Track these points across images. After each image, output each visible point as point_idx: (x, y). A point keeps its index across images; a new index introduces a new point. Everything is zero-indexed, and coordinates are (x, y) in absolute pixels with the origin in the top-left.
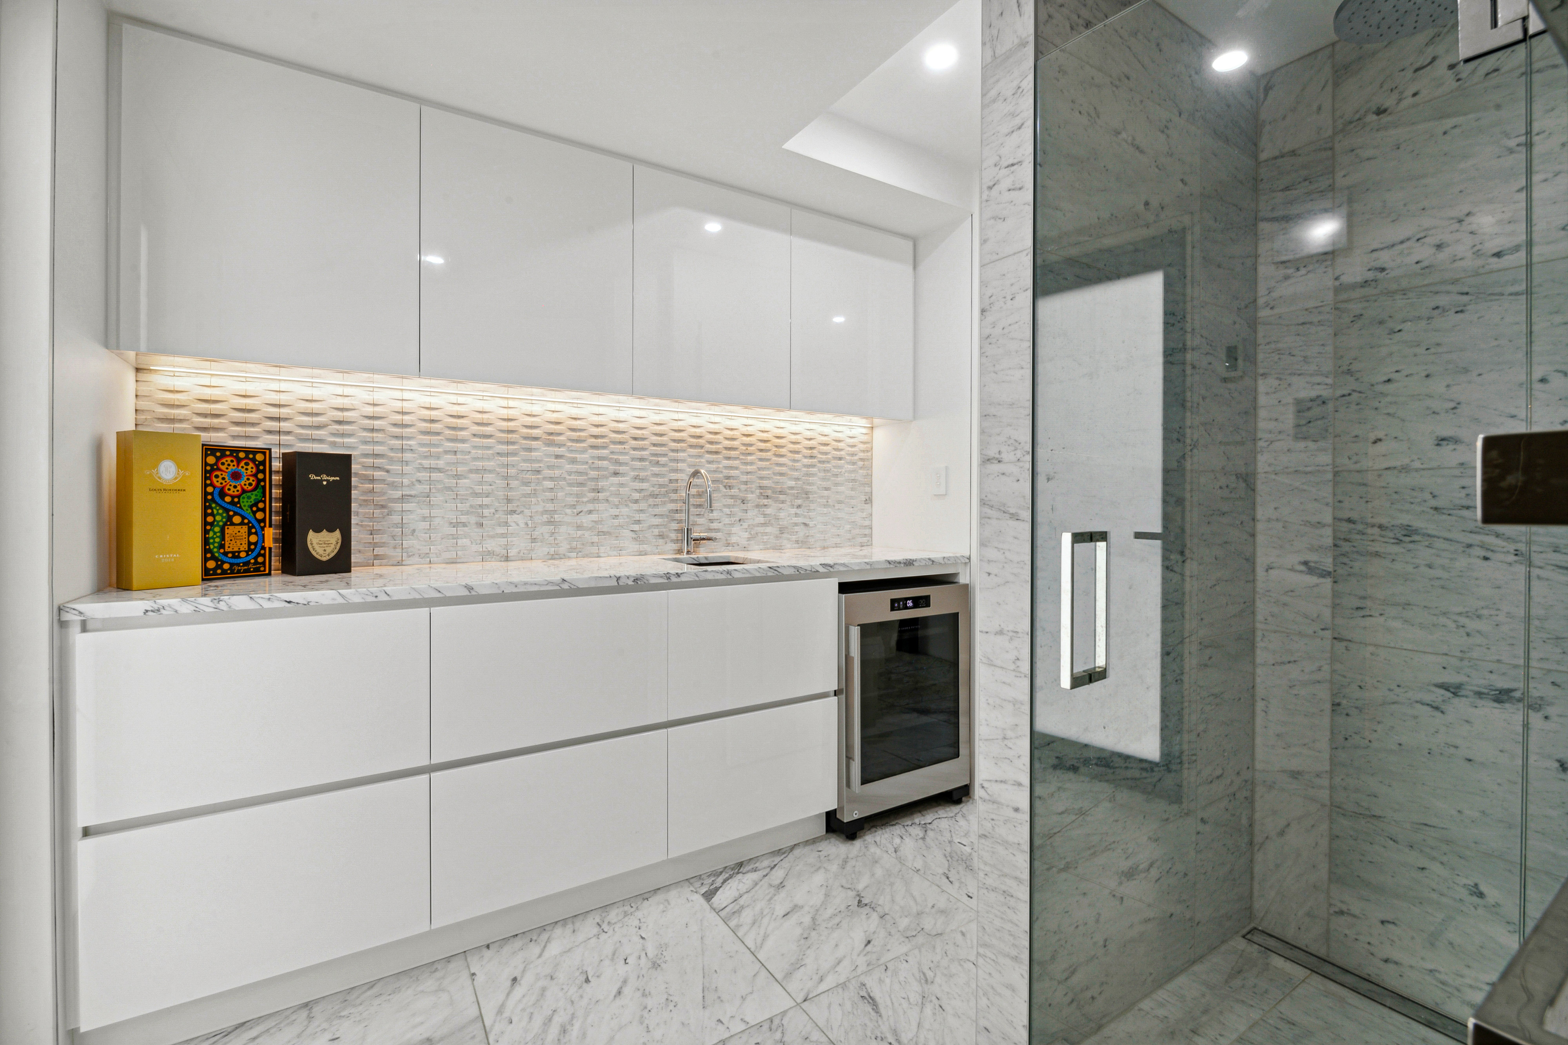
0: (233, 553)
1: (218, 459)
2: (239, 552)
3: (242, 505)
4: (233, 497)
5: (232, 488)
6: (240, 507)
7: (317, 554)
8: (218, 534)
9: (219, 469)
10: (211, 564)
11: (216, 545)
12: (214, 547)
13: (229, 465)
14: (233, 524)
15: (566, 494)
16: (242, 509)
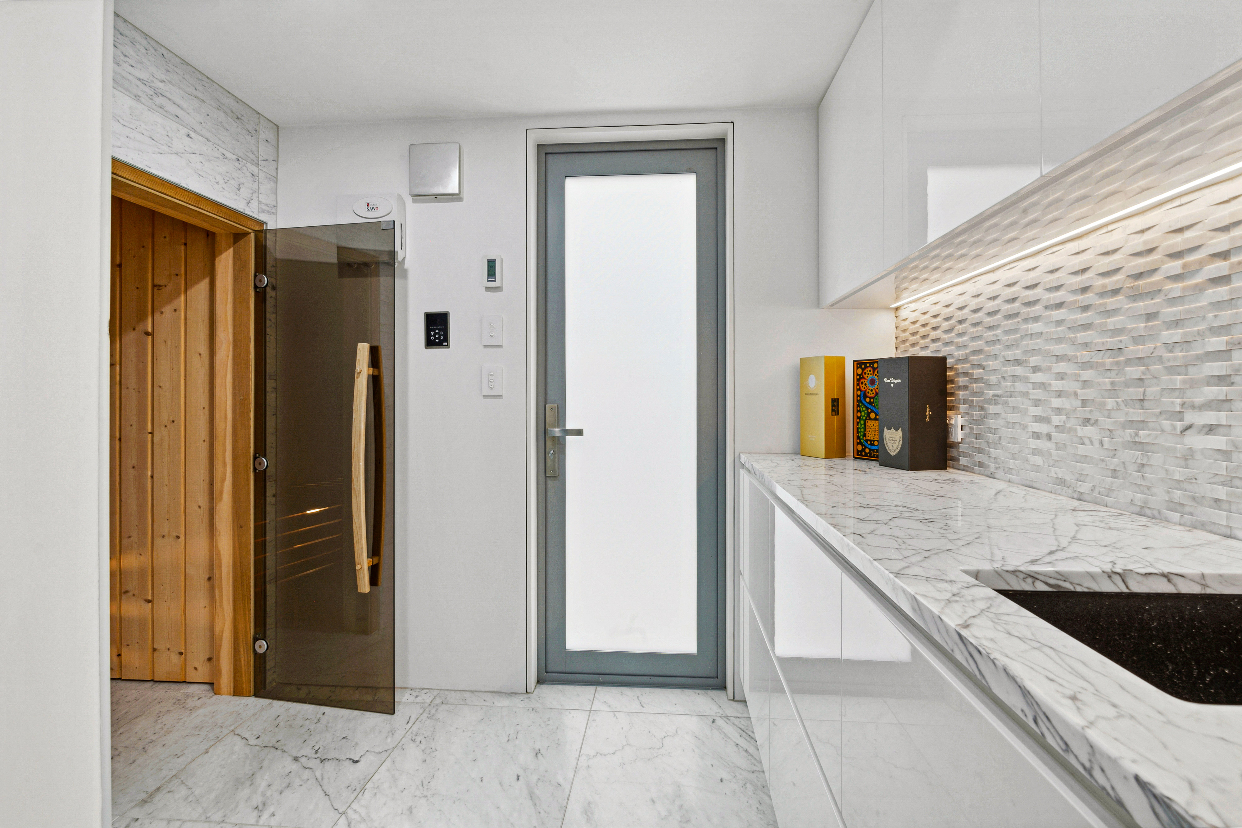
0: (871, 441)
1: (863, 370)
2: (874, 441)
3: (876, 404)
4: (870, 398)
5: (870, 391)
6: (874, 406)
7: (889, 448)
8: (863, 426)
9: (863, 378)
10: (860, 448)
11: (862, 434)
12: (861, 435)
13: (868, 374)
14: (870, 419)
15: (1163, 389)
16: (875, 408)
